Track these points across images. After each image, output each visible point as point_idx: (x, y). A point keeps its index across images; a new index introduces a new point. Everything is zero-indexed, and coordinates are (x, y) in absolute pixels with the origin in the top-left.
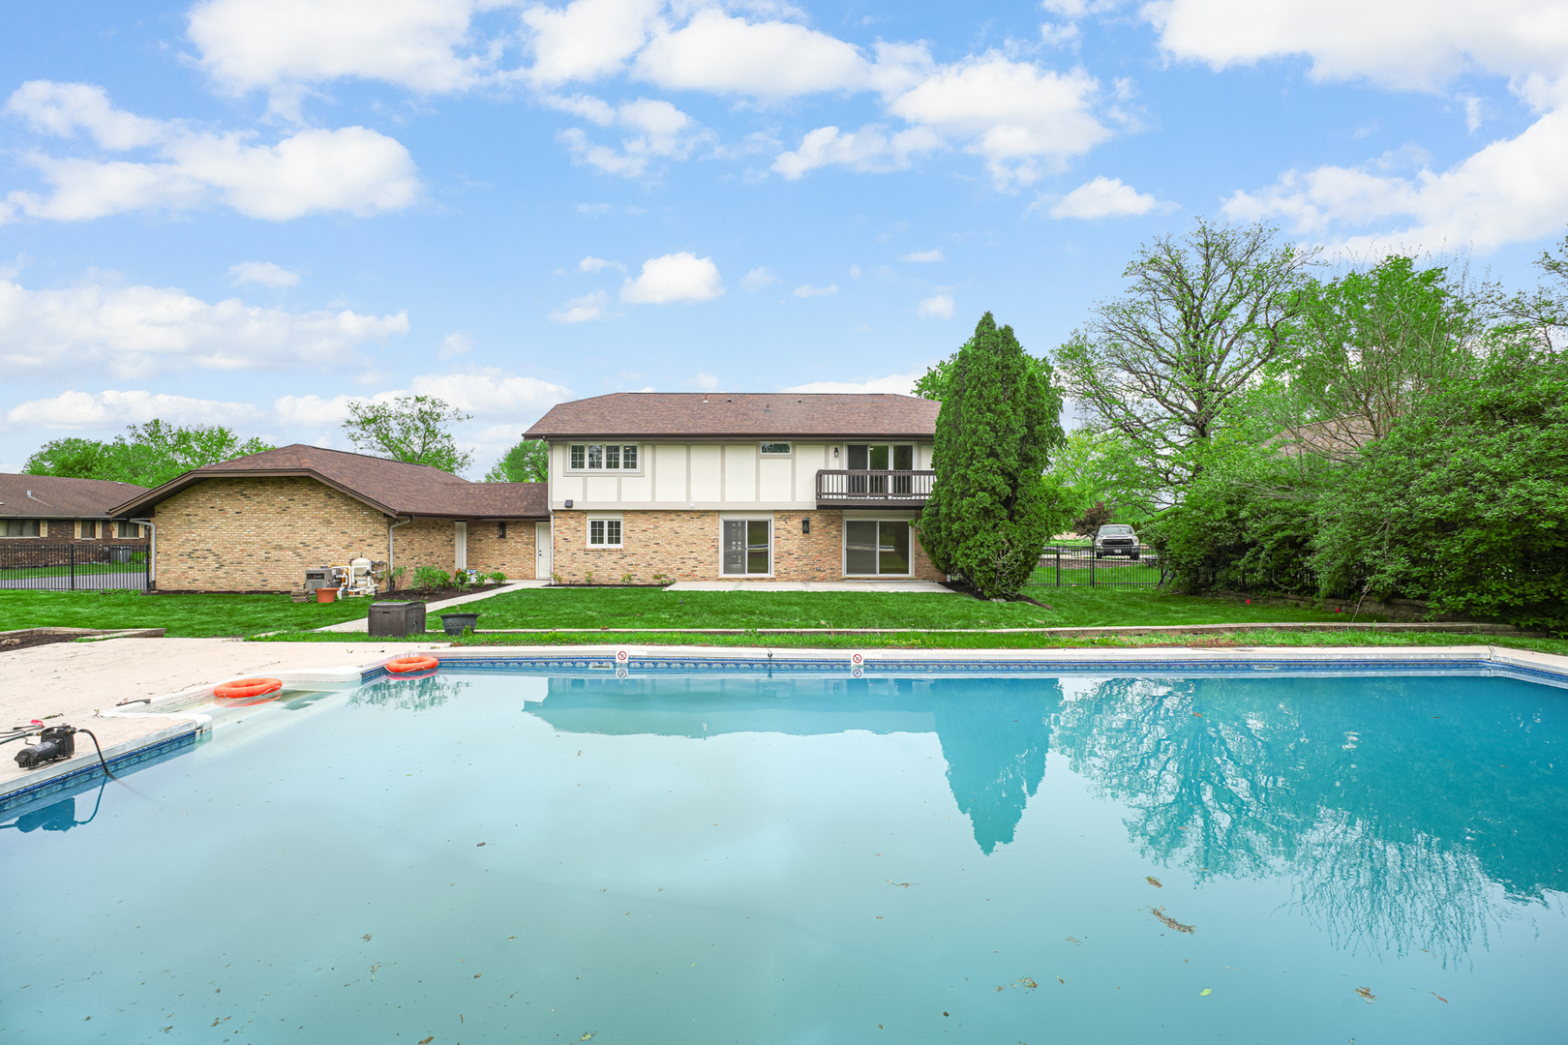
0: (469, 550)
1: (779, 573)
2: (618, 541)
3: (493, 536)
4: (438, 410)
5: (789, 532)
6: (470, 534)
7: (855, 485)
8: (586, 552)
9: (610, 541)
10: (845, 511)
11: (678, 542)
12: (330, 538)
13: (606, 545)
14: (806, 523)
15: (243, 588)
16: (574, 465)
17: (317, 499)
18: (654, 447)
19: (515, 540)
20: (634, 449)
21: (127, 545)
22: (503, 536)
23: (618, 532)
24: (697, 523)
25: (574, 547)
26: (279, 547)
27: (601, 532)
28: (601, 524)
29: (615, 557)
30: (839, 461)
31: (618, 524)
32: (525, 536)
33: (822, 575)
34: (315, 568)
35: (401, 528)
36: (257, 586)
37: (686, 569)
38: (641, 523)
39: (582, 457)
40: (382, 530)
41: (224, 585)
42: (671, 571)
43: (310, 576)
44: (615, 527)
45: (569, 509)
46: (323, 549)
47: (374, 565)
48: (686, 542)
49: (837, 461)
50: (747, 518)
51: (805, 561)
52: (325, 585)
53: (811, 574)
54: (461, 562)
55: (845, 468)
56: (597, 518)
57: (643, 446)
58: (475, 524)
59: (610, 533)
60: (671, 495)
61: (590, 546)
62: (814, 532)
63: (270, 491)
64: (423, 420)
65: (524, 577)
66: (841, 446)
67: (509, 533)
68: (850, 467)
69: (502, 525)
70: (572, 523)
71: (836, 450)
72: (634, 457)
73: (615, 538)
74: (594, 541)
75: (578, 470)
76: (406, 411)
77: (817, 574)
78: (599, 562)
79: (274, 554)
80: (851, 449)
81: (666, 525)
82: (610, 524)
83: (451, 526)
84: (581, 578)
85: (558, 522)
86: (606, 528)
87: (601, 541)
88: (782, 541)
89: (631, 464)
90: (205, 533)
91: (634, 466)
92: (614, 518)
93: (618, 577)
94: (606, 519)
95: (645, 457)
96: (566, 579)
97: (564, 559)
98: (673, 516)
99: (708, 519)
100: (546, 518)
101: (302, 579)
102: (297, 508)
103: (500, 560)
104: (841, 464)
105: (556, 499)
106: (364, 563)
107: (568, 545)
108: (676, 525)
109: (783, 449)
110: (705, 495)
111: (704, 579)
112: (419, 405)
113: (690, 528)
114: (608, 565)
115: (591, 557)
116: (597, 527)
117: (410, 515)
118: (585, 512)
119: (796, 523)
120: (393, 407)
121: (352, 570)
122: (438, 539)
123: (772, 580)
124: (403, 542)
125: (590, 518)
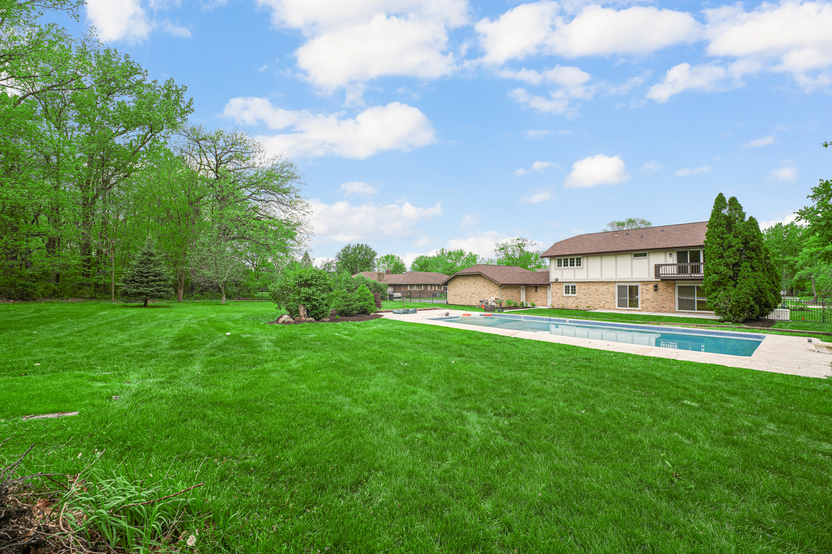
0: (526, 295)
1: (643, 308)
2: (575, 293)
3: (533, 291)
4: (525, 242)
5: (648, 290)
6: (526, 290)
7: (681, 270)
8: (563, 297)
9: (572, 293)
10: (676, 281)
11: (598, 294)
12: (485, 291)
13: (570, 295)
14: (656, 287)
15: (466, 304)
16: (558, 266)
17: (482, 280)
18: (587, 257)
19: (541, 292)
20: (580, 258)
21: (439, 291)
22: (536, 291)
23: (575, 290)
24: (606, 287)
25: (559, 295)
26: (474, 293)
27: (569, 290)
28: (569, 287)
29: (574, 299)
30: (673, 259)
31: (575, 287)
32: (544, 291)
33: (665, 309)
34: (482, 299)
35: (503, 288)
36: (469, 304)
37: (602, 305)
38: (583, 286)
39: (561, 263)
40: (498, 289)
41: (462, 303)
42: (595, 305)
43: (480, 301)
44: (574, 288)
45: (557, 281)
46: (484, 294)
47: (496, 299)
48: (601, 294)
49: (671, 259)
50: (628, 284)
51: (656, 303)
52: (484, 304)
53: (659, 309)
54: (523, 299)
55: (676, 262)
56: (567, 284)
57: (583, 257)
58: (528, 286)
59: (572, 290)
60: (594, 276)
61: (565, 295)
62: (660, 291)
63: (472, 277)
64: (520, 247)
65: (544, 305)
66: (673, 252)
67: (538, 290)
68: (679, 261)
69: (536, 287)
70: (558, 286)
71: (671, 254)
72: (580, 262)
73: (574, 292)
74: (566, 293)
75: (560, 267)
76: (514, 244)
77: (662, 309)
78: (568, 301)
79: (473, 295)
80: (679, 253)
81: (593, 287)
82: (572, 287)
83: (519, 287)
84: (560, 307)
85: (553, 286)
86: (571, 288)
87: (569, 293)
88: (644, 294)
89: (579, 264)
90: (458, 289)
91: (580, 265)
92: (573, 284)
93: (574, 306)
94: (570, 285)
95: (584, 261)
96: (556, 306)
97: (555, 299)
98: (596, 284)
99: (610, 285)
100: (549, 285)
101: (478, 302)
102: (478, 282)
103: (536, 299)
104: (673, 261)
105: (552, 278)
106: (493, 298)
107: (557, 294)
108: (597, 287)
109: (645, 255)
110: (609, 275)
111: (609, 309)
112: (518, 242)
113: (603, 288)
114: (570, 302)
115: (565, 299)
116: (567, 288)
117: (505, 284)
118: (563, 282)
119: (651, 287)
120: (510, 243)
121: (490, 300)
122: (515, 292)
123: (639, 311)
124: (504, 292)
125: (564, 285)
